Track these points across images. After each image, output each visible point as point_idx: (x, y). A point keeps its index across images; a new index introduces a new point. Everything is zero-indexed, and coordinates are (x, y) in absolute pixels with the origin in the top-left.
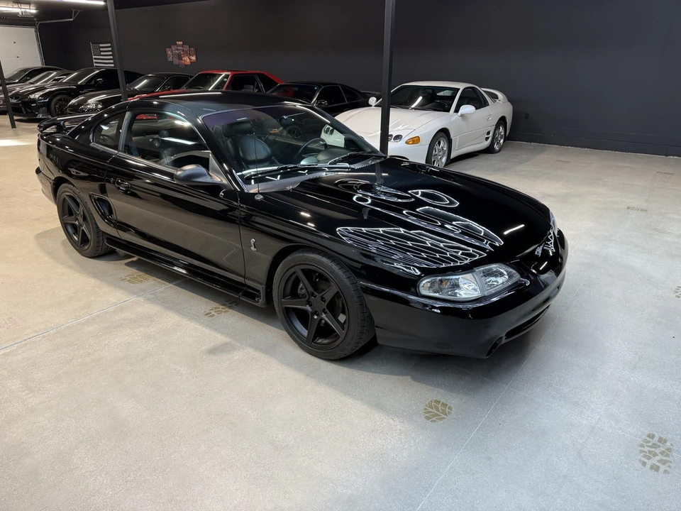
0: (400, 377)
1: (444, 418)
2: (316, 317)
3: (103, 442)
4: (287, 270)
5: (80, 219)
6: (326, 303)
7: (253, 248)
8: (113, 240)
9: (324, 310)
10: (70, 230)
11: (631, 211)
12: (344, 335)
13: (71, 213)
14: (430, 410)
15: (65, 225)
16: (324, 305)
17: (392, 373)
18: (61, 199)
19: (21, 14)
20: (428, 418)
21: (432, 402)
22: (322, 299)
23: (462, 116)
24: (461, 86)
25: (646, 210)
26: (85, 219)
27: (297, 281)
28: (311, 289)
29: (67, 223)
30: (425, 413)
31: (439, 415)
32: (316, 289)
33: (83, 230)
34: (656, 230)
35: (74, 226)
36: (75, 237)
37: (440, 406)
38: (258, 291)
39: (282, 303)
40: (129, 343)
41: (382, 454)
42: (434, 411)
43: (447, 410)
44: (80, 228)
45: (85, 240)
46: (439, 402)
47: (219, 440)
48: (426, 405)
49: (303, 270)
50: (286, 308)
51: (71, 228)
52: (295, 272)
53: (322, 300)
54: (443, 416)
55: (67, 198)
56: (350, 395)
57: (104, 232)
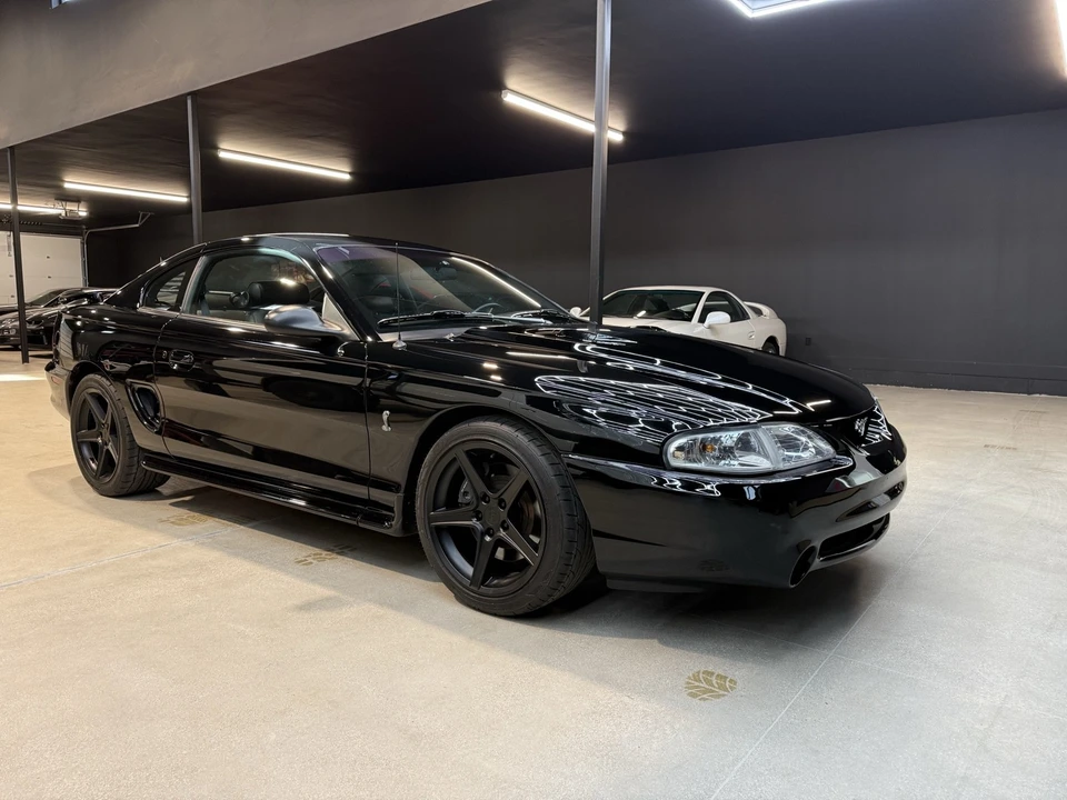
0: (640, 641)
1: (724, 695)
2: (488, 539)
3: (86, 728)
4: (441, 458)
5: (106, 432)
6: (507, 509)
7: (385, 428)
8: (155, 458)
9: (504, 522)
10: (86, 452)
11: (992, 450)
12: (538, 560)
13: (92, 424)
14: (697, 684)
15: (78, 445)
16: (503, 513)
17: (624, 636)
18: (80, 403)
19: (63, 214)
20: (693, 695)
21: (698, 672)
22: (501, 502)
23: (710, 327)
24: (707, 291)
25: (1015, 449)
26: (113, 430)
27: (459, 477)
28: (481, 488)
29: (83, 442)
30: (689, 688)
31: (713, 691)
32: (490, 486)
33: (108, 450)
34: (1036, 469)
35: (94, 447)
36: (93, 465)
37: (714, 678)
38: (391, 509)
39: (430, 520)
40: (159, 596)
41: (611, 746)
42: (704, 685)
43: (727, 683)
44: (102, 448)
45: (108, 465)
46: (713, 674)
47: (305, 725)
48: (689, 678)
49: (468, 453)
50: (437, 528)
51: (89, 450)
52: (454, 459)
53: (500, 505)
54: (722, 692)
55: (89, 399)
56: (548, 664)
57: (141, 448)
